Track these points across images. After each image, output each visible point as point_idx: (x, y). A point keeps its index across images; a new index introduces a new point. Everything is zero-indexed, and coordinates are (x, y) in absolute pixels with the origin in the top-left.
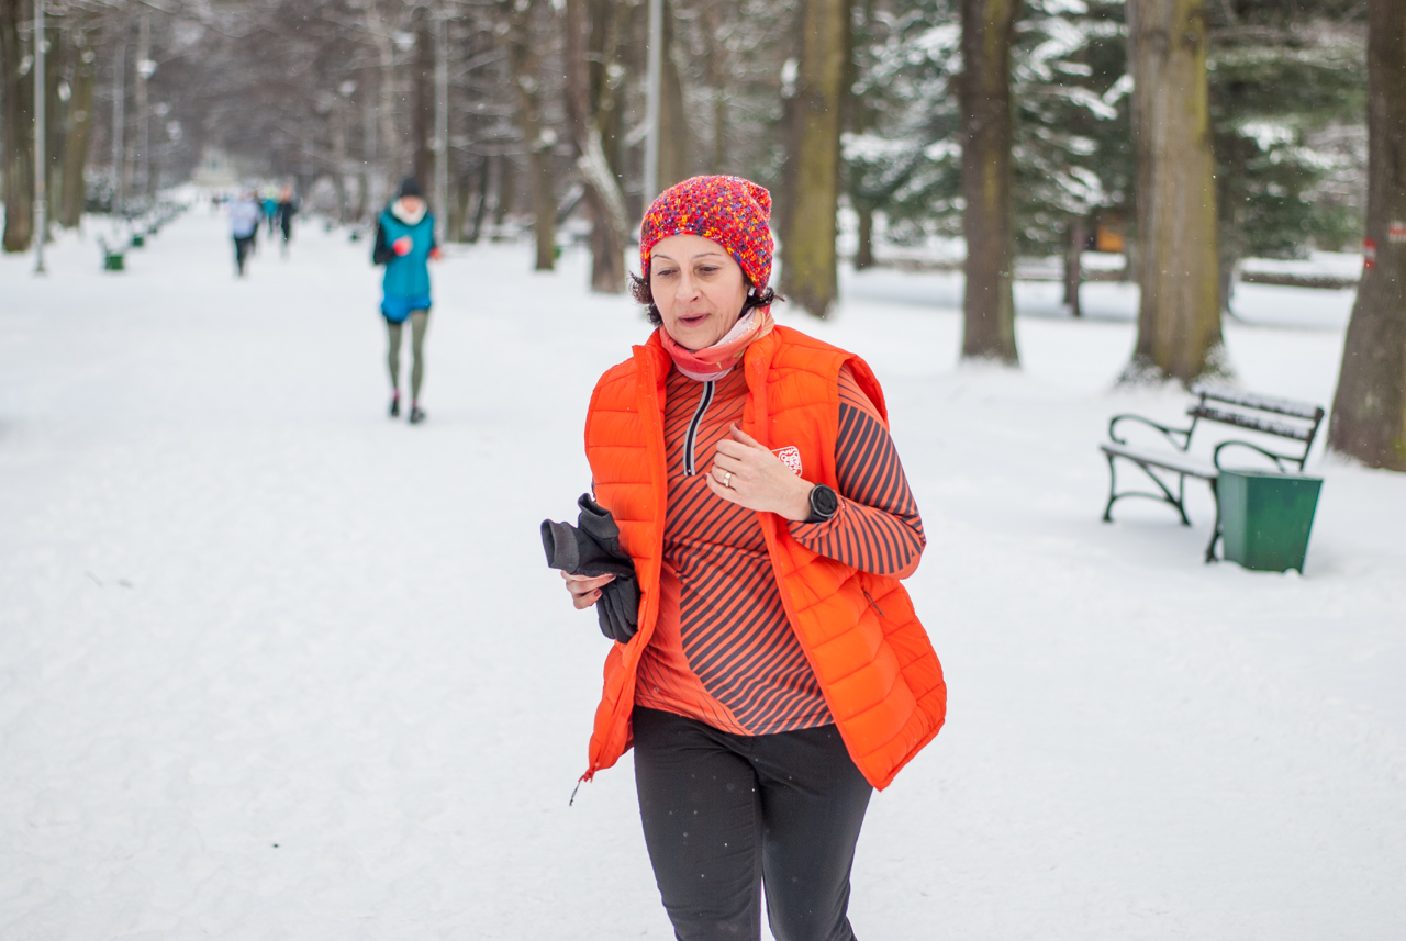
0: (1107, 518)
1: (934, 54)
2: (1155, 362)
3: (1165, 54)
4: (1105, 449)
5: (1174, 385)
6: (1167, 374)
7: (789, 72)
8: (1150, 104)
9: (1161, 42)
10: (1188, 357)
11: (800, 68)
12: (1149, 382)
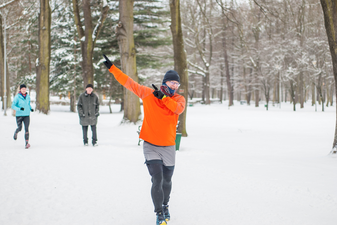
0: (139, 145)
1: (58, 55)
2: (128, 119)
3: (128, 57)
4: (137, 132)
5: (132, 123)
6: (131, 121)
7: (37, 61)
8: (125, 67)
9: (127, 55)
10: (135, 117)
11: (39, 60)
12: (127, 123)
